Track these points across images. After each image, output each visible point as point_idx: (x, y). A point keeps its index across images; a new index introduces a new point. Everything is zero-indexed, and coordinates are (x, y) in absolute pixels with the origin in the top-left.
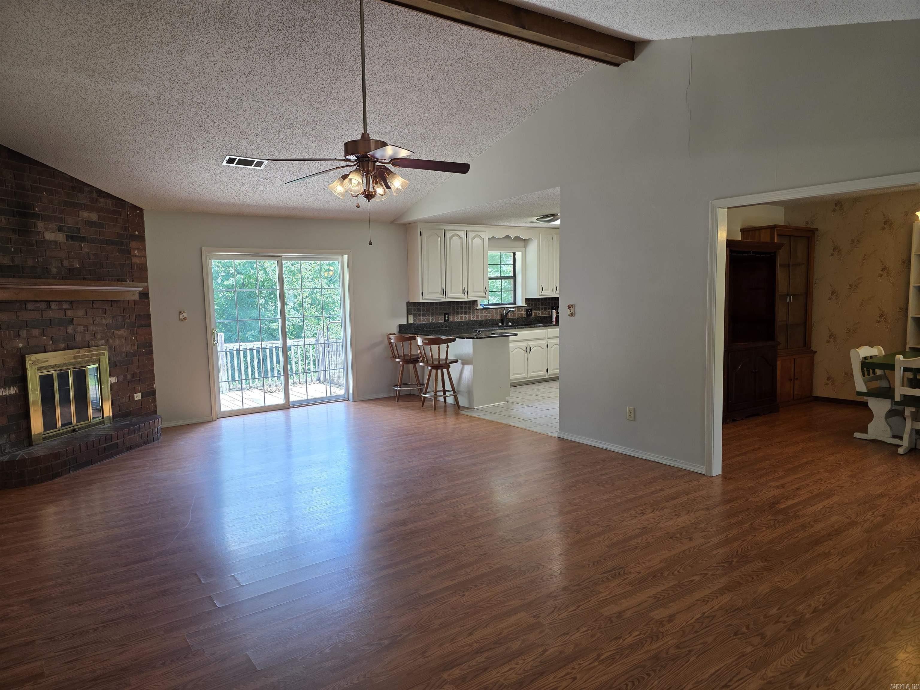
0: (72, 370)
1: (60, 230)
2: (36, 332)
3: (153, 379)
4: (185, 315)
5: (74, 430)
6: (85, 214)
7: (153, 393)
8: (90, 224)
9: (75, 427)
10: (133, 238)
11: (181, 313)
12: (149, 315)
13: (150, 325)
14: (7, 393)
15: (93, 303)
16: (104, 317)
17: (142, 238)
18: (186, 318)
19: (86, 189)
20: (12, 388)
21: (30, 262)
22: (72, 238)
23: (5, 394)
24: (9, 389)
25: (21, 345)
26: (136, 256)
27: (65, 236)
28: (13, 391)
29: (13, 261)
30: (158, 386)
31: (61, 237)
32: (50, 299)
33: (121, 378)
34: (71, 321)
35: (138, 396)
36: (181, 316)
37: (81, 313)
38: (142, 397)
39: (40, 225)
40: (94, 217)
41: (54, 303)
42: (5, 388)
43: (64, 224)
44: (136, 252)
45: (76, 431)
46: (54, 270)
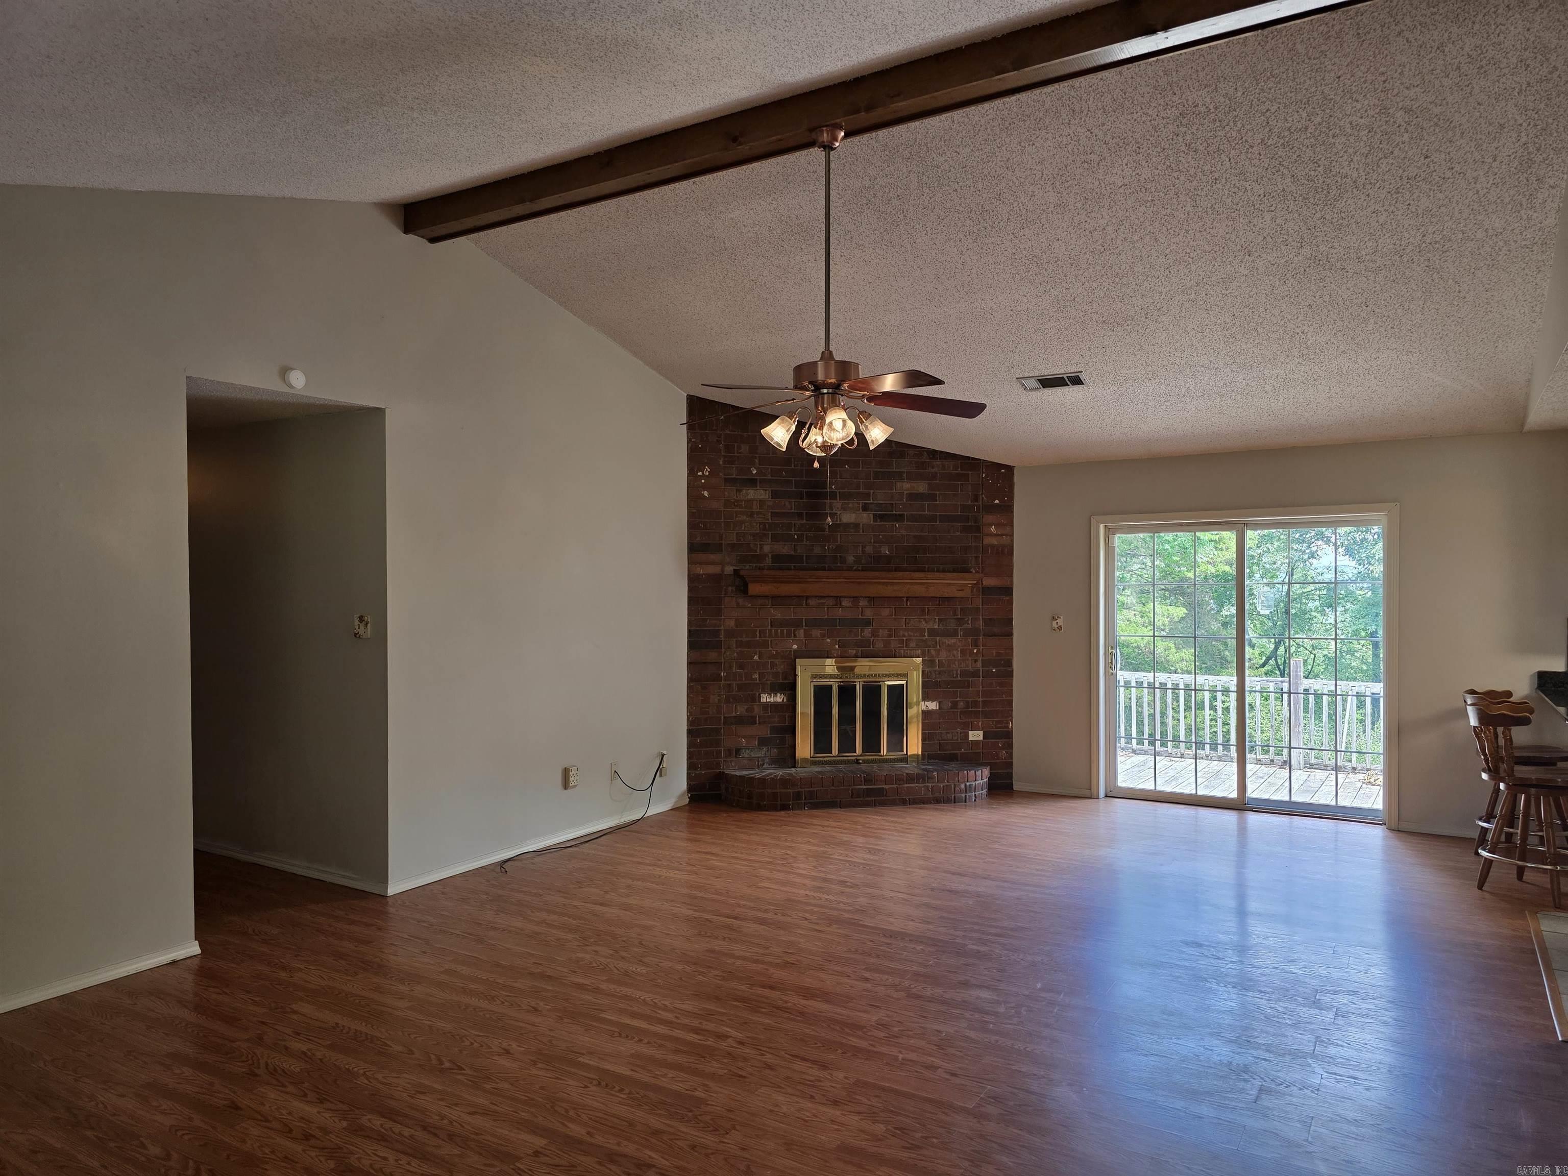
0: (862, 683)
1: (865, 508)
2: (816, 633)
3: (1009, 714)
4: (1060, 622)
5: (857, 762)
6: (906, 486)
7: (1009, 735)
8: (913, 496)
9: (859, 758)
10: (990, 509)
11: (1054, 619)
12: (1010, 621)
13: (1010, 634)
14: (772, 700)
15: (907, 600)
16: (925, 619)
17: (1007, 509)
18: (1061, 627)
19: (911, 452)
20: (778, 695)
21: (817, 550)
22: (882, 517)
23: (768, 700)
24: (775, 695)
25: (795, 647)
26: (992, 535)
27: (872, 516)
28: (779, 698)
29: (795, 550)
30: (1019, 724)
31: (866, 518)
32: (839, 595)
33: (948, 704)
34: (868, 623)
35: (976, 735)
36: (1054, 623)
37: (885, 612)
38: (984, 738)
39: (837, 504)
40: (922, 487)
41: (846, 599)
42: (770, 694)
43: (872, 501)
44: (993, 529)
45: (860, 763)
46: (851, 559)
